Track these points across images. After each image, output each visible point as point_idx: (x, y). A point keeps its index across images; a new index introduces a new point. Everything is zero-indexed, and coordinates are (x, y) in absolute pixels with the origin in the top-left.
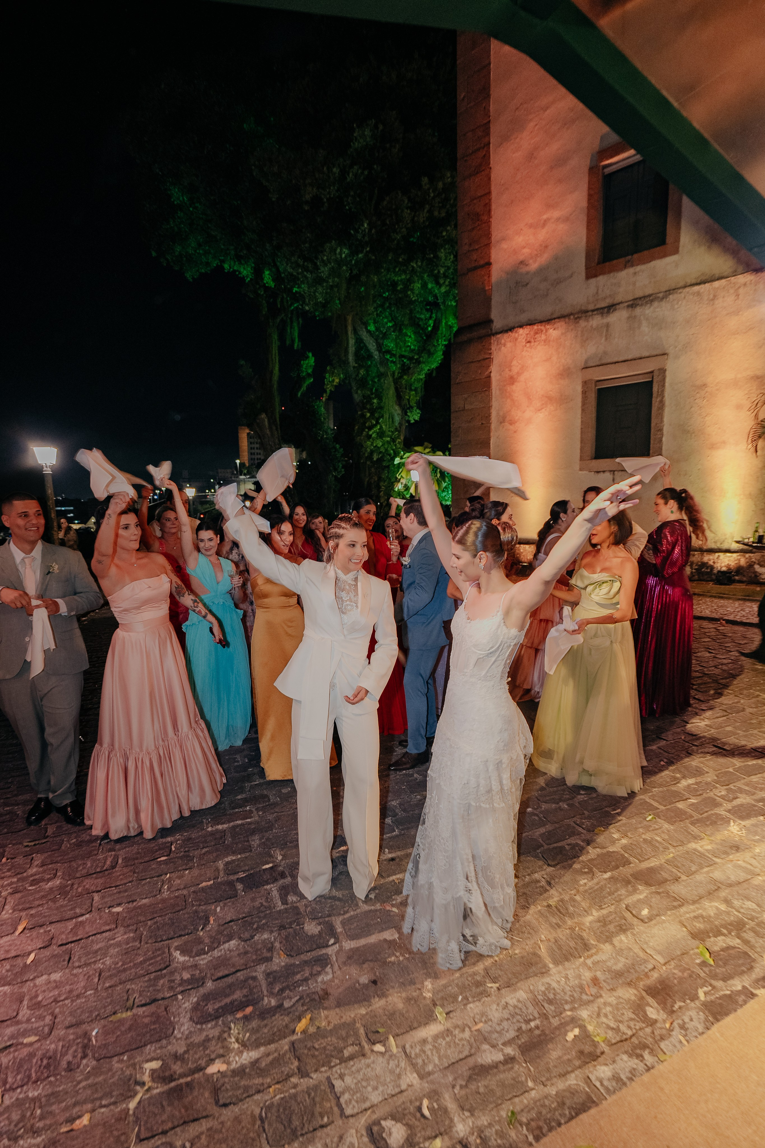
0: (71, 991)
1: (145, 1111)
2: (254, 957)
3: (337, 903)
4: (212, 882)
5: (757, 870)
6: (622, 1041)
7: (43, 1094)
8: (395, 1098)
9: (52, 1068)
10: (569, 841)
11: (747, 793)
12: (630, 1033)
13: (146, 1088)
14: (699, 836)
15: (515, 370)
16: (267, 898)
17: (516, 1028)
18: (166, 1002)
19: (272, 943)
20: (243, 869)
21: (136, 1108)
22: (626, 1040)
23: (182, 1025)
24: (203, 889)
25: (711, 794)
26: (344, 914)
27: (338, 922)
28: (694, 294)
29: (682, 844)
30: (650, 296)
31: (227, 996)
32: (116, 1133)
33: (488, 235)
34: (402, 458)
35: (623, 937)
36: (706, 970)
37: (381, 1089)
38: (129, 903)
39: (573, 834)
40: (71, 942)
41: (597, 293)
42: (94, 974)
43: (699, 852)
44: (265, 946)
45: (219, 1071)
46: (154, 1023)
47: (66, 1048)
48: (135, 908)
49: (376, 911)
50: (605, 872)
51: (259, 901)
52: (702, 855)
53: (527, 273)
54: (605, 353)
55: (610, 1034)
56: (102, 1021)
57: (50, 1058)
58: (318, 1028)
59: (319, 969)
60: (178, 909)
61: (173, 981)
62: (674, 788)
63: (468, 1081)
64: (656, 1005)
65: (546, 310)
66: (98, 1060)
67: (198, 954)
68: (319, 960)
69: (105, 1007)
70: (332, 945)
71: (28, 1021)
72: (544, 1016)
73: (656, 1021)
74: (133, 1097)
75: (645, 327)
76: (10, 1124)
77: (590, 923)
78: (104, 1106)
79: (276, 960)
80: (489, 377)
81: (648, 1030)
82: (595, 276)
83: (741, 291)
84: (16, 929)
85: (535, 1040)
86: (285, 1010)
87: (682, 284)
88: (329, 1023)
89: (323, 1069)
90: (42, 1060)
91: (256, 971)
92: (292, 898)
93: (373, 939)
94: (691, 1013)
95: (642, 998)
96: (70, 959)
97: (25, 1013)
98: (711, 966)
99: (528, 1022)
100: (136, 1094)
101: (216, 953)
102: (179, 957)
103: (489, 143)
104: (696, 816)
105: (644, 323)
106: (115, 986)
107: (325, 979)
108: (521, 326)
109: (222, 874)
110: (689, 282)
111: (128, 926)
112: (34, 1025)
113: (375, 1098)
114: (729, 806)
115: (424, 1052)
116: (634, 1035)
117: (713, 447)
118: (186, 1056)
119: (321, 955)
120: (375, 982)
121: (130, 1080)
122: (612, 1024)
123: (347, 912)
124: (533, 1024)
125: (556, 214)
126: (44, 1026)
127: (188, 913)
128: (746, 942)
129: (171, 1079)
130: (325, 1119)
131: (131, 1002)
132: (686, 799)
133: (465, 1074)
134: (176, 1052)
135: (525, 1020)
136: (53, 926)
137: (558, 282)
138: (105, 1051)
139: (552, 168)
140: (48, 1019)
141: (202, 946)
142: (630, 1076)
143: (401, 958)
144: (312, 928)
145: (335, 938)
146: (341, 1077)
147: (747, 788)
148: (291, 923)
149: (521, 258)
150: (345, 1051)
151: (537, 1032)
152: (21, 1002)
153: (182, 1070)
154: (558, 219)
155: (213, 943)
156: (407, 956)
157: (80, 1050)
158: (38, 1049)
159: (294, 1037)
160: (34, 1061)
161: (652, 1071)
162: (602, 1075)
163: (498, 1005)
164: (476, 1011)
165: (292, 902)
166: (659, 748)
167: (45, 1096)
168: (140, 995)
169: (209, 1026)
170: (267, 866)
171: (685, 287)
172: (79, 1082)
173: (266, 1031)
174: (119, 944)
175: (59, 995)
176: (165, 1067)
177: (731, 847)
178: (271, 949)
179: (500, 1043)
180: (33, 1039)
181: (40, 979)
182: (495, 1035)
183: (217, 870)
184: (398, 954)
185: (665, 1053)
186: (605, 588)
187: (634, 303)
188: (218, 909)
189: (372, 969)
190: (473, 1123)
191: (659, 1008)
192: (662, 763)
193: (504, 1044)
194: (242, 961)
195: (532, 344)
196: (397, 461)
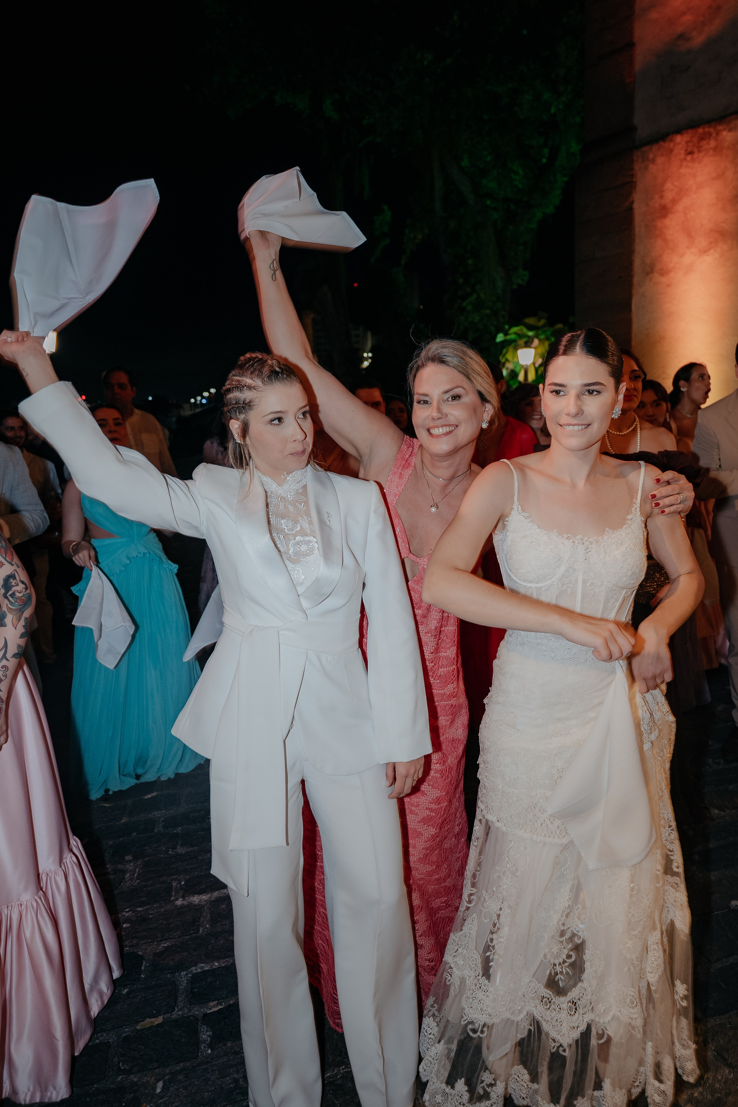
4: (161, 1019)
15: (669, 196)
34: (506, 334)
53: (689, 51)
65: (719, 102)
80: (630, 210)
108: (679, 131)
109: (181, 1001)
149: (680, 30)
183: (175, 992)
188: (160, 1086)
195: (695, 156)
196: (500, 338)
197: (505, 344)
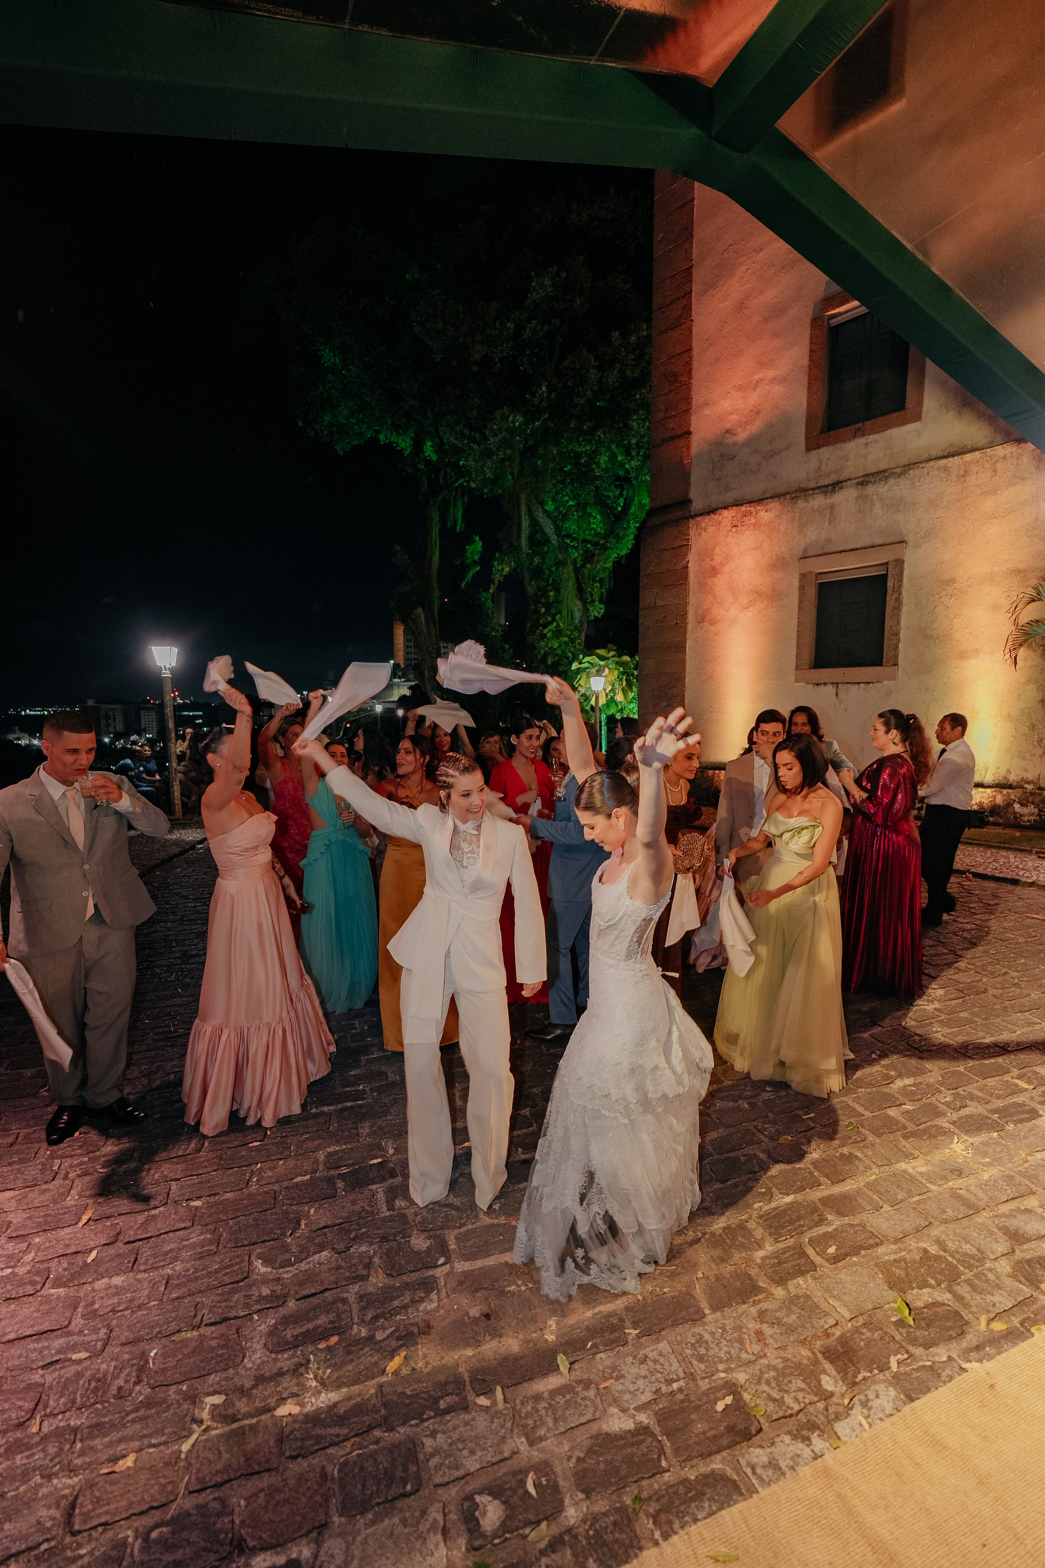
0: (132, 1300)
1: (198, 1457)
2: (347, 1274)
3: (453, 1212)
4: (308, 1177)
5: (982, 1204)
6: (786, 1417)
7: (86, 1424)
8: (496, 1467)
9: (100, 1393)
10: (745, 1151)
11: (980, 1100)
12: (797, 1407)
13: (203, 1427)
14: (912, 1154)
15: (718, 559)
16: (371, 1201)
17: (654, 1389)
18: (238, 1322)
19: (370, 1258)
20: (346, 1163)
21: (190, 1451)
22: (791, 1416)
23: (255, 1352)
24: (297, 1185)
25: (933, 1100)
26: (459, 1228)
27: (452, 1237)
28: (939, 469)
29: (890, 1163)
30: (884, 471)
31: (309, 1320)
32: (162, 1480)
33: (688, 399)
34: (580, 663)
35: (801, 1280)
36: (904, 1331)
37: (479, 1453)
38: (209, 1196)
39: (751, 1142)
40: (140, 1240)
41: (819, 468)
42: (160, 1281)
43: (909, 1175)
44: (361, 1261)
45: (290, 1414)
46: (222, 1347)
47: (119, 1369)
48: (216, 1203)
49: (499, 1225)
50: (788, 1195)
51: (361, 1203)
52: (912, 1179)
53: (735, 444)
54: (829, 540)
55: (771, 1406)
56: (163, 1340)
57: (99, 1380)
58: (414, 1369)
59: (422, 1295)
60: (265, 1207)
61: (250, 1296)
62: (885, 1090)
63: (587, 1453)
64: (834, 1373)
65: (757, 488)
66: (153, 1388)
67: (282, 1267)
68: (423, 1283)
69: (169, 1323)
70: (442, 1265)
71: (81, 1332)
72: (691, 1376)
73: (832, 1394)
74: (187, 1437)
75: (878, 510)
76: (44, 1459)
77: (763, 1259)
78: (154, 1446)
79: (373, 1280)
80: (686, 567)
81: (821, 1405)
82: (818, 447)
83: (1000, 465)
84: (80, 1219)
85: (676, 1407)
86: (376, 1343)
87: (926, 456)
88: (427, 1363)
89: (413, 1422)
90: (89, 1381)
91: (348, 1292)
92: (400, 1203)
93: (491, 1261)
94: (877, 1387)
95: (817, 1362)
96: (136, 1260)
97: (78, 1321)
98: (910, 1326)
99: (670, 1382)
100: (191, 1433)
101: (303, 1266)
102: (260, 1267)
103: (691, 292)
104: (911, 1127)
105: (878, 505)
106: (184, 1297)
107: (429, 1308)
108: (725, 508)
109: (321, 1167)
110: (934, 454)
111: (207, 1225)
112: (86, 1339)
113: (472, 1464)
114: (955, 1116)
115: (537, 1411)
116: (801, 1410)
117: (962, 656)
118: (254, 1391)
119: (426, 1278)
120: (487, 1316)
121: (186, 1415)
122: (775, 1395)
123: (464, 1225)
124: (675, 1386)
125: (771, 373)
126: (97, 1341)
127: (276, 1214)
128: (959, 1298)
129: (234, 1419)
130: (409, 1487)
131: (199, 1318)
132: (900, 1105)
133: (584, 1443)
134: (243, 1386)
135: (666, 1380)
136: (122, 1218)
137: (772, 454)
138: (162, 1378)
139: (766, 320)
140: (103, 1331)
141: (287, 1256)
142: (791, 1463)
143: (523, 1288)
144: (420, 1242)
145: (446, 1257)
146: (433, 1434)
147: (980, 1094)
148: (395, 1235)
149: (728, 426)
150: (442, 1402)
151: (680, 1397)
152: (75, 1308)
153: (247, 1409)
154: (773, 380)
155: (301, 1252)
156: (531, 1285)
157: (134, 1374)
158: (86, 1369)
159: (384, 1379)
160: (81, 1382)
161: (819, 1460)
162: (756, 1460)
163: (635, 1357)
164: (608, 1362)
165: (399, 1209)
166: (871, 1036)
167: (88, 1427)
168: (210, 1311)
169: (286, 1356)
170: (375, 1161)
171: (930, 460)
172: (127, 1414)
173: (350, 1368)
174: (193, 1246)
175: (119, 1304)
176: (227, 1403)
177: (952, 1171)
178: (368, 1265)
179: (632, 1407)
180: (83, 1355)
181: (100, 1282)
182: (627, 1397)
183: (316, 1161)
184: (520, 1282)
185: (839, 1438)
186: (805, 836)
187: (865, 481)
188: (312, 1211)
189: (487, 1299)
190: (588, 1508)
191: (838, 1377)
192: (874, 1056)
193: (637, 1409)
194: (333, 1278)
195: (739, 529)
196: (575, 666)
197: (578, 671)
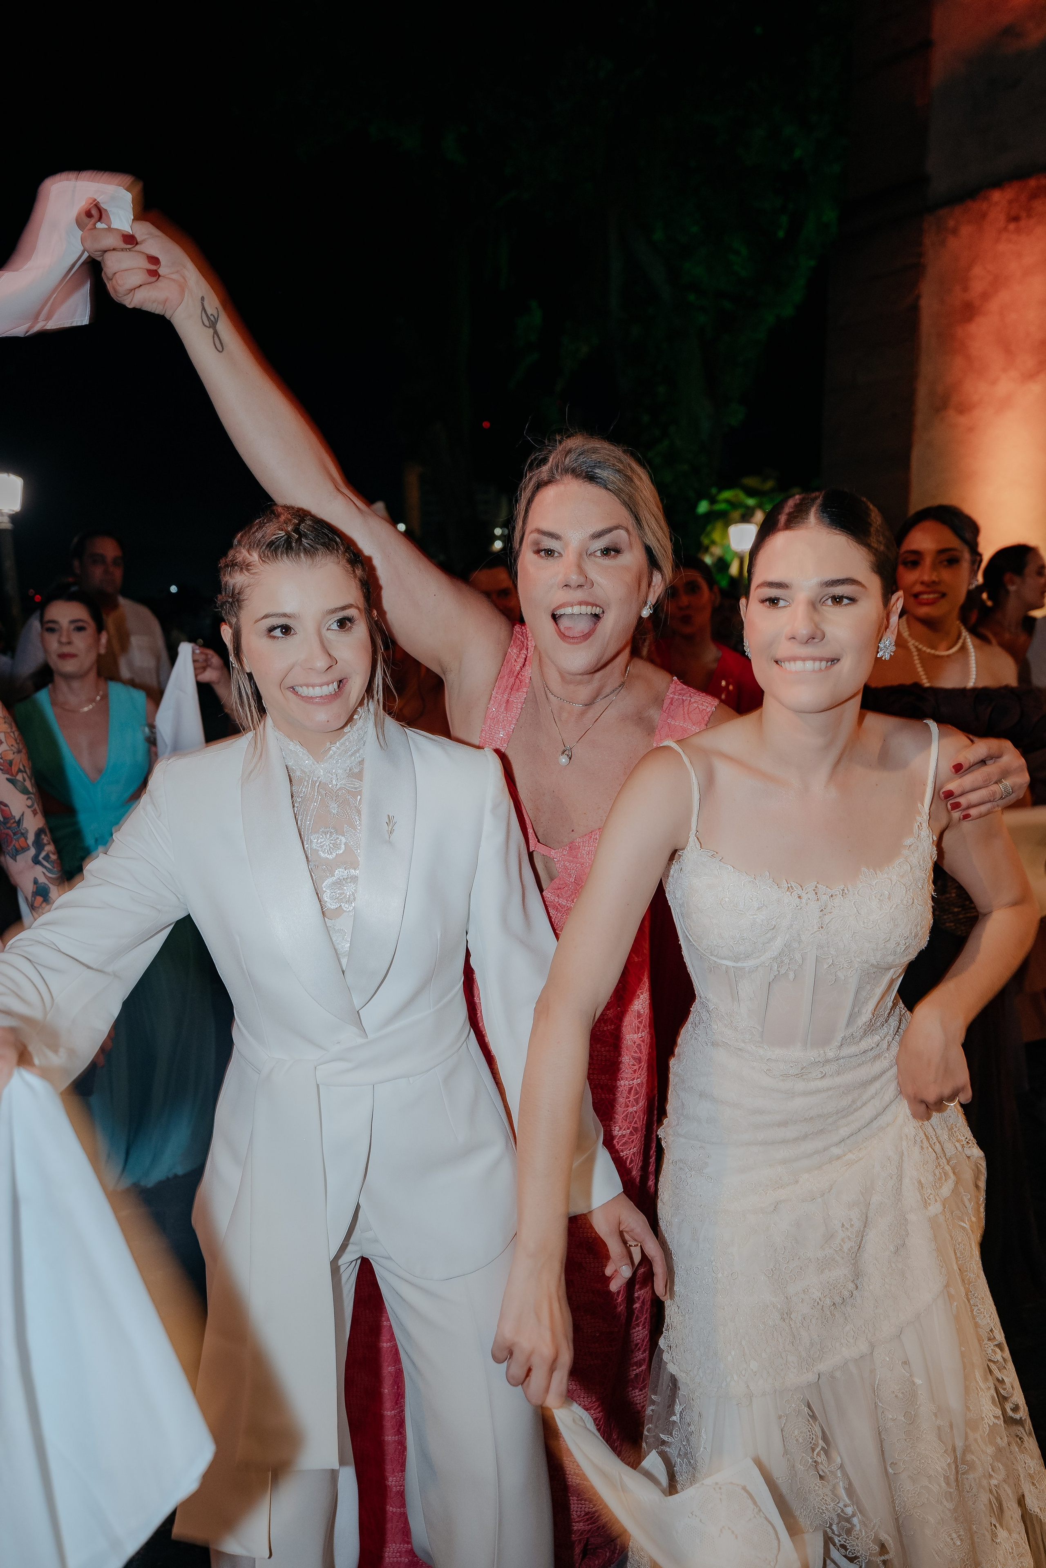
15: (978, 287)
34: (713, 501)
80: (915, 309)
108: (998, 184)
195: (1023, 223)
196: (703, 507)
197: (711, 516)
